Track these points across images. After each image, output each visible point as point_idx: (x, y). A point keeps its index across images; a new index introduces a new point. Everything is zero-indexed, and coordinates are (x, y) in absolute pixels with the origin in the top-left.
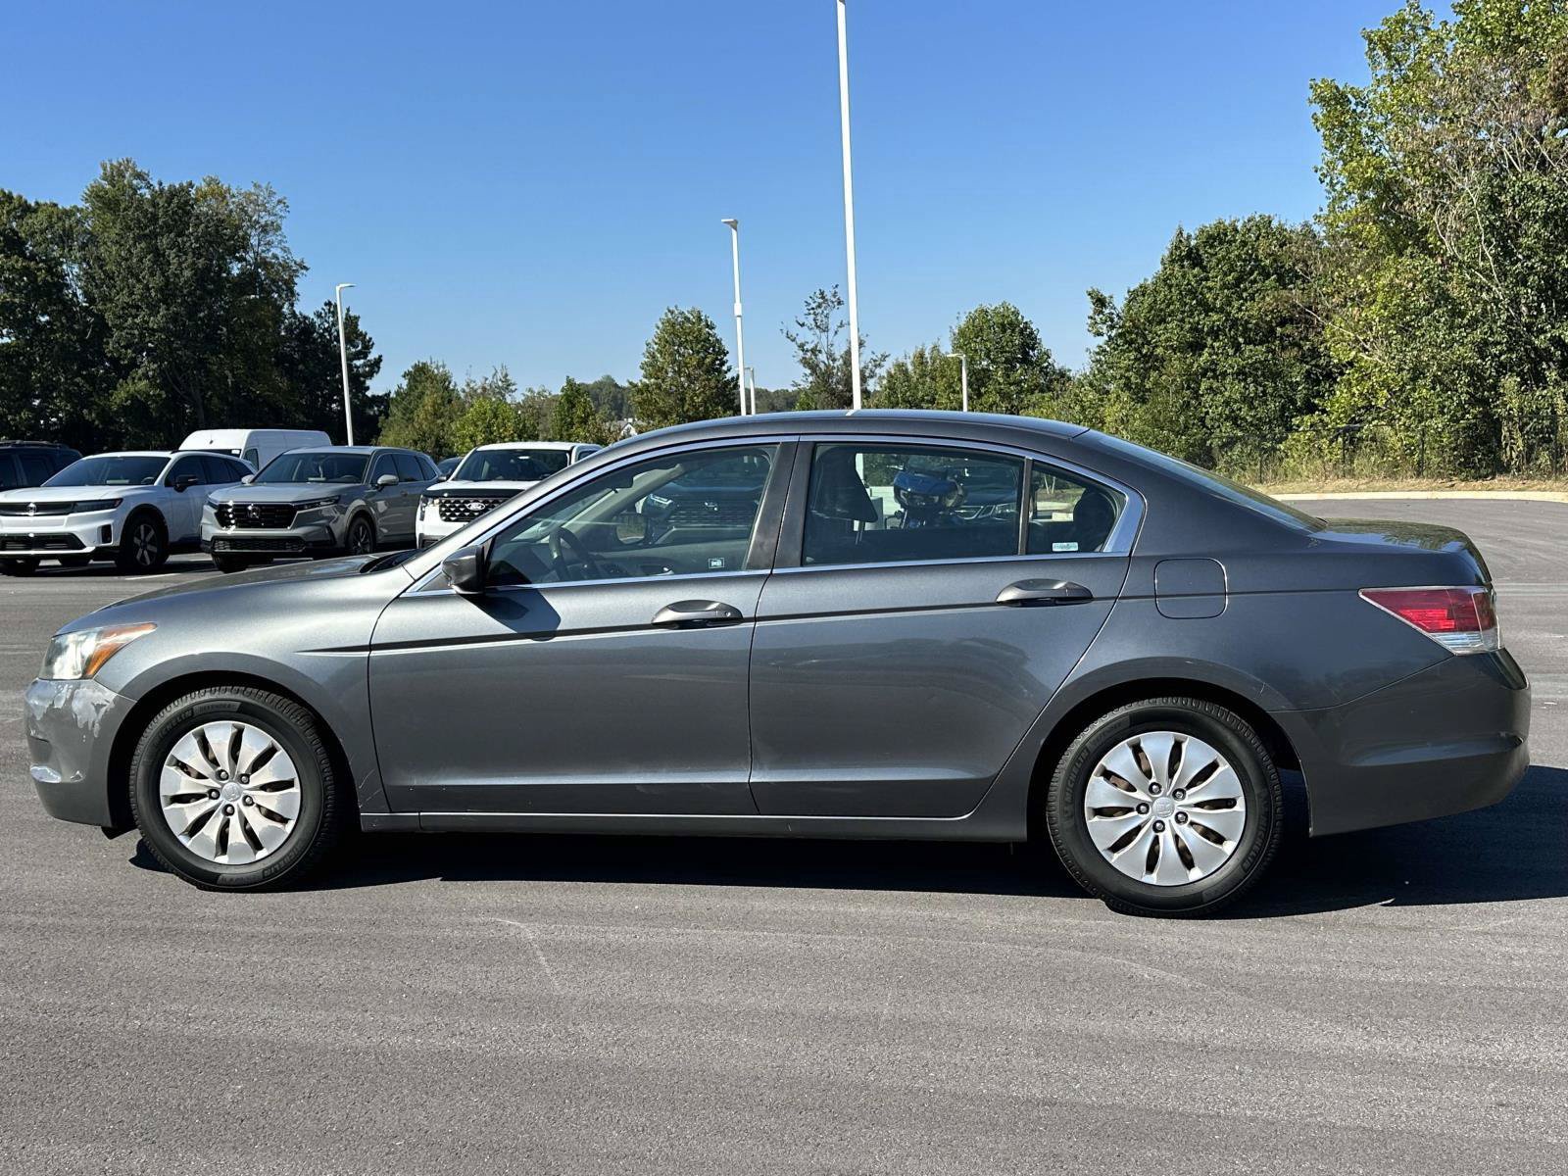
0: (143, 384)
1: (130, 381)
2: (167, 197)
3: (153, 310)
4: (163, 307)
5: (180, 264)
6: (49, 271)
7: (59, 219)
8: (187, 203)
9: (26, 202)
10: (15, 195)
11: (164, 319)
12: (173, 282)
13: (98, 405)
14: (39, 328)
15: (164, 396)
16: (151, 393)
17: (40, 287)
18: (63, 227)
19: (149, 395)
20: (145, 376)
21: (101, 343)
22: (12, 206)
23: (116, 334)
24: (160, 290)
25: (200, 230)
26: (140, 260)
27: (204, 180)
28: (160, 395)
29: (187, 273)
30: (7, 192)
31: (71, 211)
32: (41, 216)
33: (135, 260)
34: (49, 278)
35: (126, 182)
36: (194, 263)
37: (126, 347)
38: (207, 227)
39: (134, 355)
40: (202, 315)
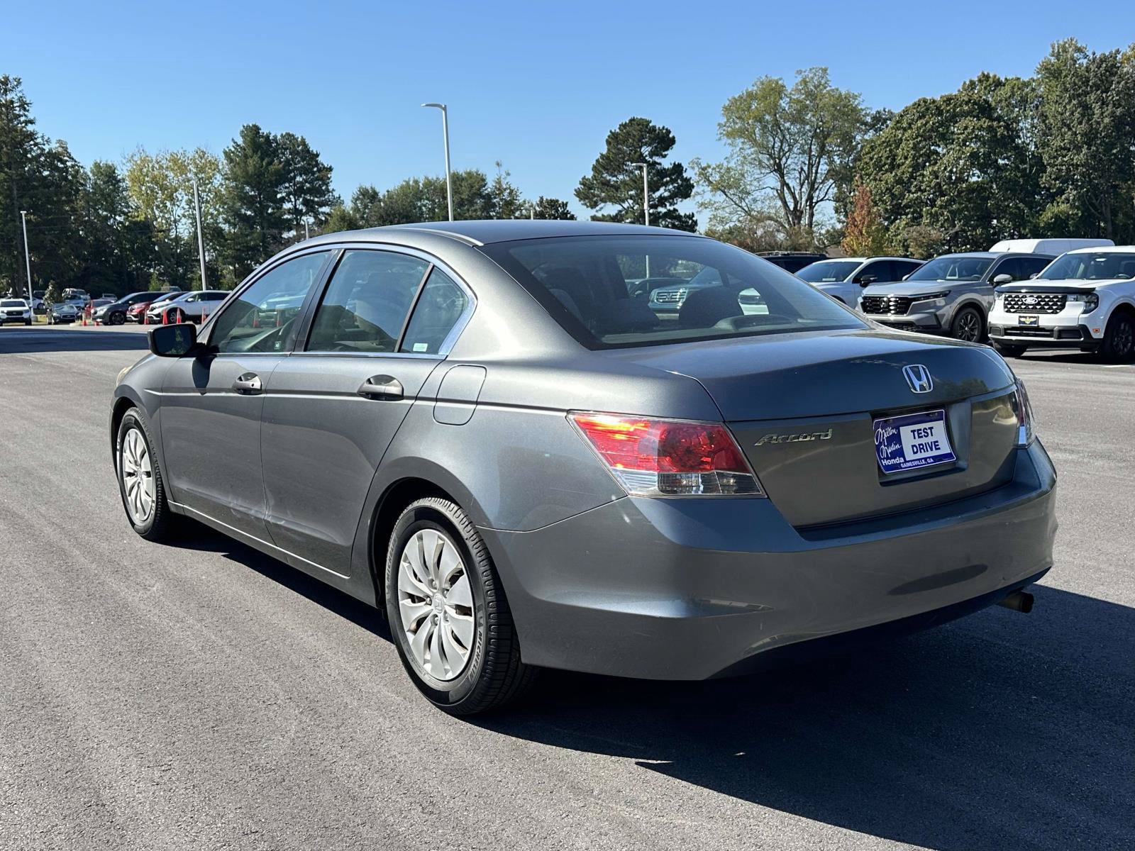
0: (1063, 207)
1: (1055, 204)
2: (1098, 63)
3: (1078, 149)
4: (1086, 147)
5: (1102, 113)
6: (1007, 127)
7: (1019, 89)
8: (1114, 66)
9: (999, 79)
10: (991, 75)
11: (1085, 156)
12: (1095, 128)
13: (1031, 223)
14: (999, 168)
15: (1080, 215)
16: (1070, 213)
17: (998, 139)
18: (1022, 95)
19: (1068, 214)
20: (1067, 200)
21: (1038, 177)
22: (988, 83)
23: (1049, 169)
24: (1084, 135)
25: (1121, 86)
26: (1072, 114)
27: (1129, 47)
28: (1077, 214)
29: (1107, 120)
30: (986, 73)
31: (1029, 82)
32: (1008, 88)
33: (1068, 114)
34: (1006, 133)
35: (1069, 56)
36: (1113, 112)
37: (1055, 179)
38: (1126, 83)
39: (1061, 185)
40: (1115, 151)
